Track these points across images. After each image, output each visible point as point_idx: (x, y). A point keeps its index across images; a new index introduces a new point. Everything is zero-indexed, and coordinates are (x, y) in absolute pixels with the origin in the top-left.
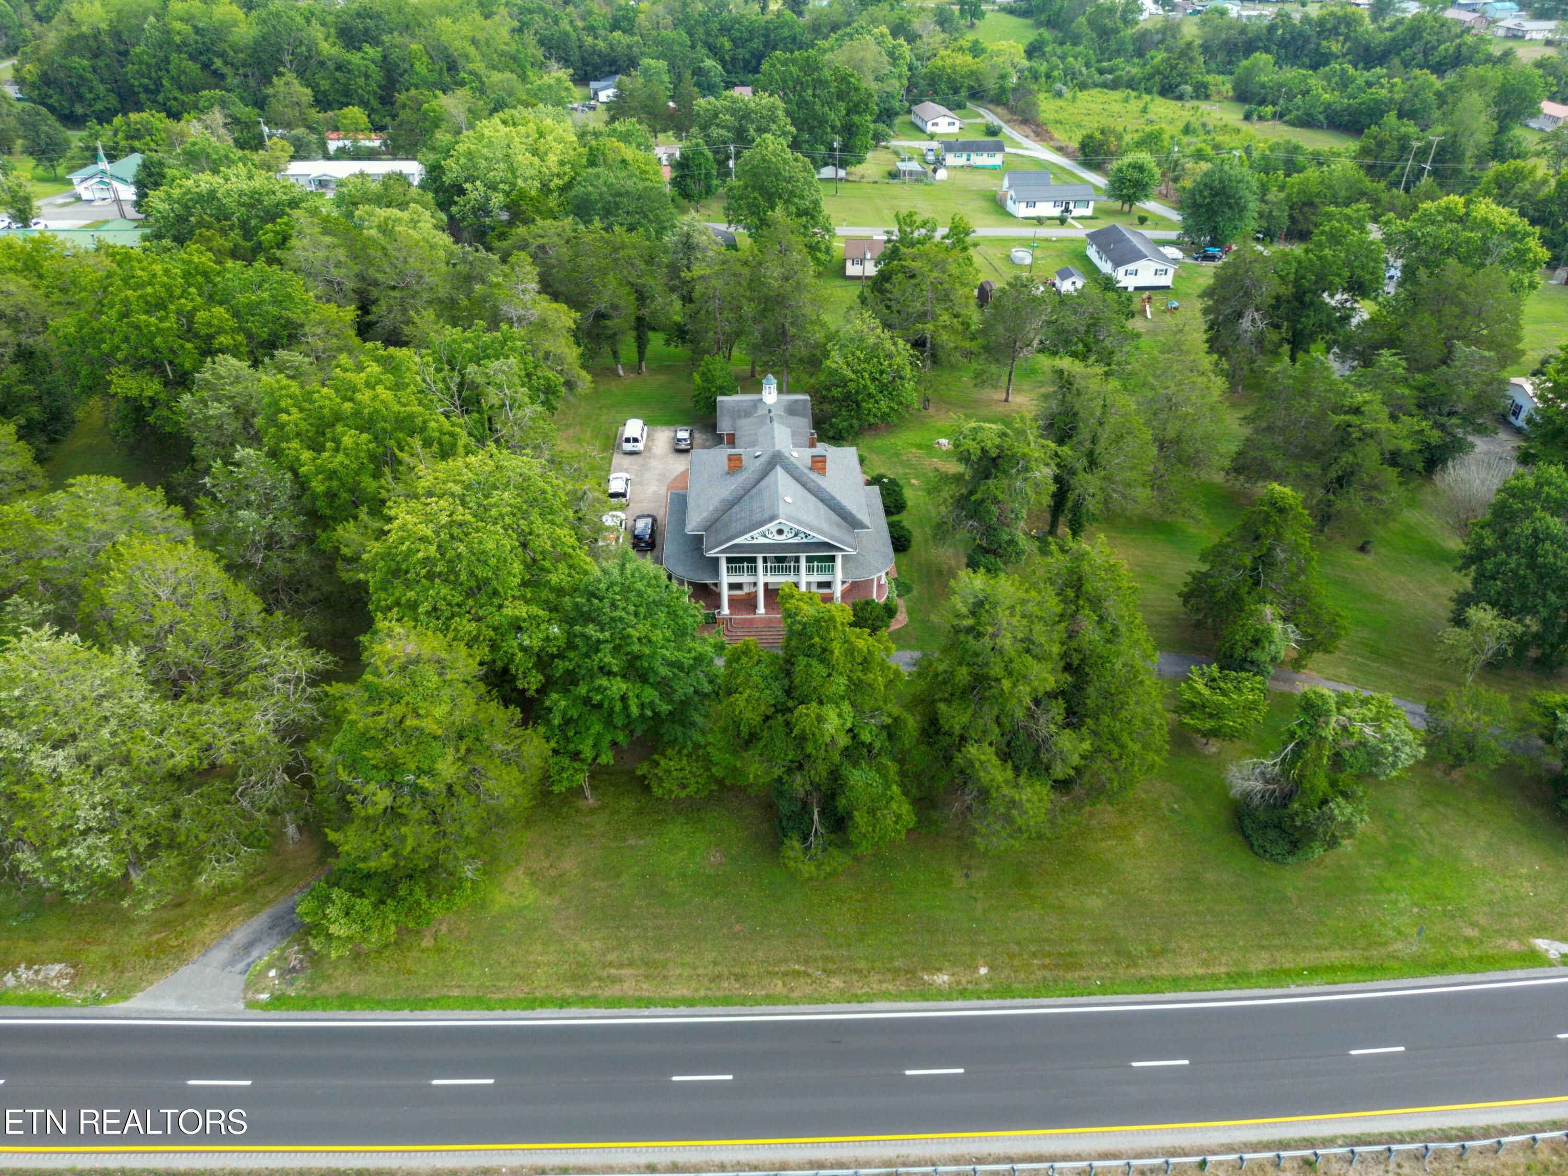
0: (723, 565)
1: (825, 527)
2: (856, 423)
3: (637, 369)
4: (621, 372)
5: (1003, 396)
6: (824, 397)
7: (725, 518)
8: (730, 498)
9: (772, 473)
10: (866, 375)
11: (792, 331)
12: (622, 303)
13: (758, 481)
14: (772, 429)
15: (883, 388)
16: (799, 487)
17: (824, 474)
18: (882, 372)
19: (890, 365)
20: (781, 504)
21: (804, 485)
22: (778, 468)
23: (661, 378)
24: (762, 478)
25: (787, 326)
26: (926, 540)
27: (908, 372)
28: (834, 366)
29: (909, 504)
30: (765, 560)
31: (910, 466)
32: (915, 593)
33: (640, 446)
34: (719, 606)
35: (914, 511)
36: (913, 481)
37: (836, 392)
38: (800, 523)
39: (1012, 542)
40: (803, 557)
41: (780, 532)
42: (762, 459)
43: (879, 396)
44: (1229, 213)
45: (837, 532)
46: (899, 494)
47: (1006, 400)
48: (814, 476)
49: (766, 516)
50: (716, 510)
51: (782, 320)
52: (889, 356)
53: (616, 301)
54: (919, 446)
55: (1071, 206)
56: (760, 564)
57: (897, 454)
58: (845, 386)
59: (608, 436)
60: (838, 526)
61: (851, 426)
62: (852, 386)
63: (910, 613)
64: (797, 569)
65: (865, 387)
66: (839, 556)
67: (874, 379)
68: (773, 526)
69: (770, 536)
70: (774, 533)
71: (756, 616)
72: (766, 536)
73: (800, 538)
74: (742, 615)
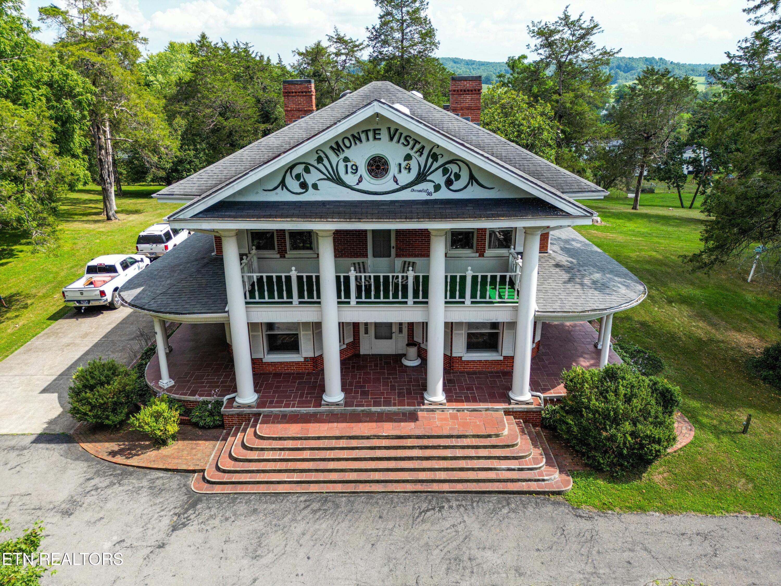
41: (378, 167)
47: (634, 208)
64: (423, 287)
69: (351, 179)
70: (363, 171)
71: (322, 409)
72: (339, 182)
73: (429, 186)
74: (287, 406)
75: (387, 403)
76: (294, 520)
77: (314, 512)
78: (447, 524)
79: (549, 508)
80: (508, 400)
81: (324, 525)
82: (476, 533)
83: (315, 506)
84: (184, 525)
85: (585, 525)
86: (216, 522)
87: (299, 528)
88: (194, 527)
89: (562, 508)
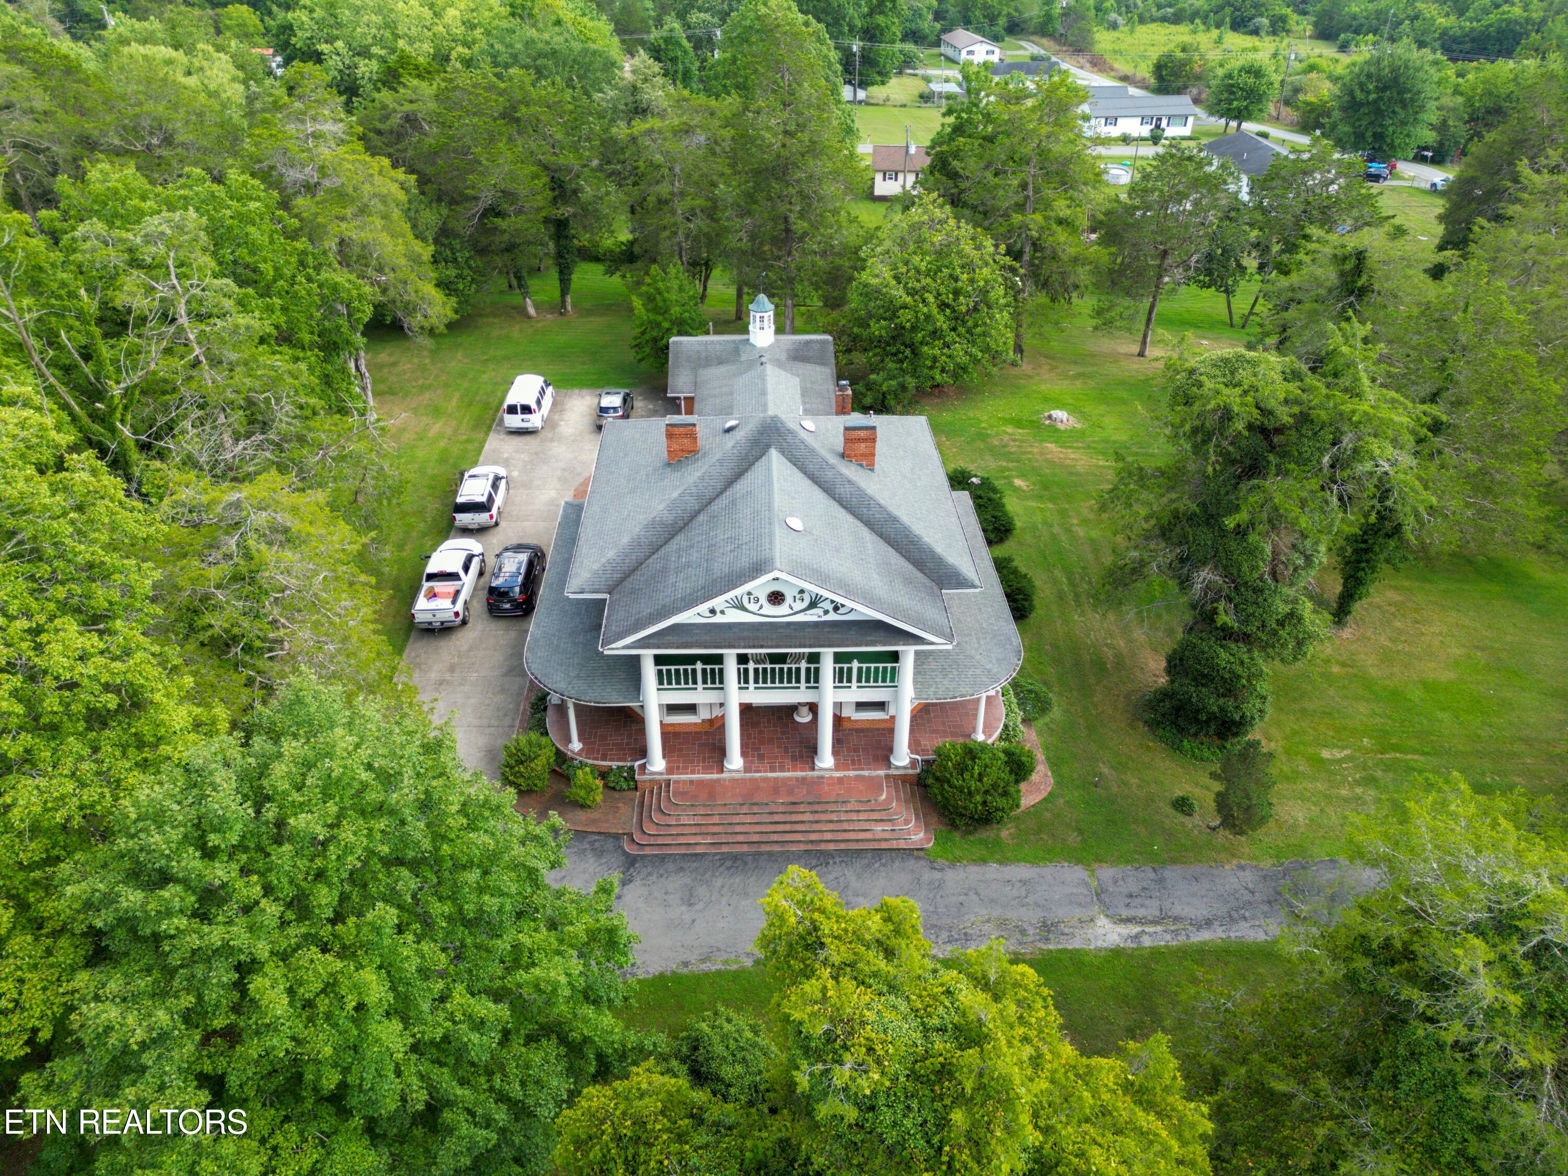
0: (649, 671)
1: (878, 585)
2: (911, 382)
3: (560, 309)
4: (532, 311)
5: (1136, 349)
6: (855, 338)
7: (654, 562)
8: (669, 518)
9: (759, 467)
10: (930, 298)
11: (800, 226)
12: (522, 190)
13: (730, 483)
14: (763, 378)
15: (957, 319)
16: (819, 495)
17: (871, 467)
18: (957, 293)
19: (972, 281)
20: (778, 532)
21: (828, 489)
22: (774, 453)
23: (597, 322)
24: (739, 475)
25: (792, 217)
26: (1061, 596)
27: (998, 293)
28: (874, 281)
29: (1018, 524)
30: (742, 659)
31: (1007, 456)
32: (1056, 713)
33: (535, 420)
34: (643, 752)
35: (1028, 538)
36: (1018, 482)
37: (878, 328)
38: (822, 579)
39: (1293, 617)
40: (827, 655)
41: (776, 598)
42: (739, 435)
43: (950, 337)
44: (1402, 114)
45: (906, 599)
46: (999, 506)
47: (1141, 354)
48: (850, 471)
49: (744, 562)
50: (636, 544)
51: (783, 208)
52: (969, 266)
53: (512, 187)
54: (1018, 423)
55: (1164, 123)
56: (731, 668)
57: (982, 436)
58: (894, 315)
59: (487, 405)
60: (908, 581)
61: (903, 387)
62: (905, 317)
63: (1055, 764)
64: (814, 677)
65: (928, 317)
66: (909, 653)
67: (943, 306)
68: (760, 586)
69: (753, 607)
70: (763, 600)
71: (724, 775)
72: (743, 609)
73: (820, 612)
74: (693, 772)
75: (782, 769)
76: (713, 876)
77: (729, 868)
78: (831, 877)
79: (912, 862)
80: (889, 764)
81: (737, 880)
82: (854, 883)
83: (728, 863)
84: (631, 881)
85: (937, 875)
86: (654, 878)
87: (719, 882)
88: (638, 882)
89: (922, 862)
